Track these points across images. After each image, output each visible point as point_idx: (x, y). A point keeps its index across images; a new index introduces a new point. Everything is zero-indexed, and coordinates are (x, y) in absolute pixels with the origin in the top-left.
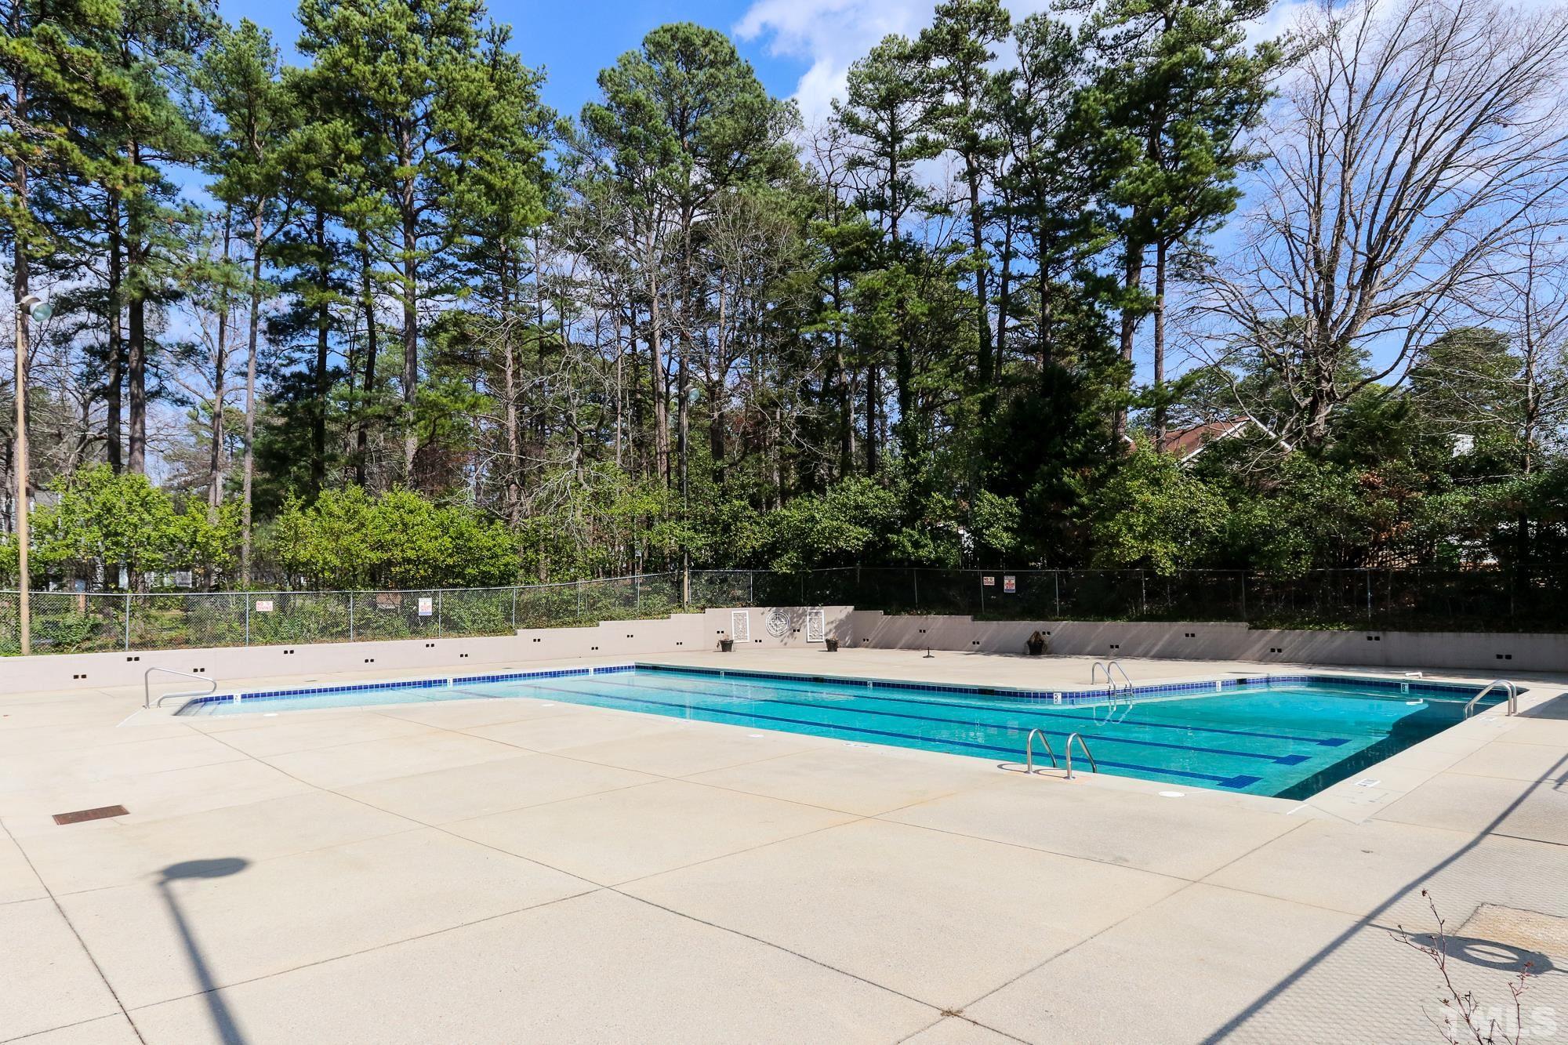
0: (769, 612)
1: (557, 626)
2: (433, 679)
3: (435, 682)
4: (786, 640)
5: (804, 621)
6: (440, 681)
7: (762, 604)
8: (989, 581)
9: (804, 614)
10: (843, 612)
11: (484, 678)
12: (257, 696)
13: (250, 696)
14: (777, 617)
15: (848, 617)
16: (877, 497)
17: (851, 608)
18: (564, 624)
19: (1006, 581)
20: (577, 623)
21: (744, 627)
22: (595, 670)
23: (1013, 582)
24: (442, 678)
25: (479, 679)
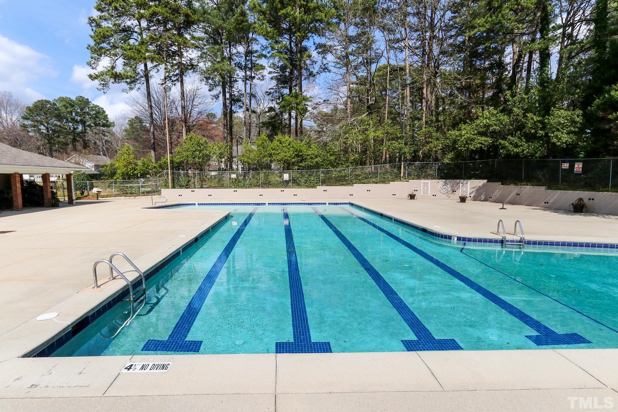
0: (442, 182)
1: (339, 185)
2: (260, 202)
3: (261, 204)
4: (449, 195)
5: (459, 187)
6: (263, 204)
7: (442, 178)
8: (566, 166)
9: (459, 183)
10: (480, 183)
11: (280, 204)
12: (202, 204)
13: (200, 204)
14: (446, 184)
15: (484, 185)
16: (498, 120)
17: (485, 181)
18: (342, 185)
19: (576, 166)
20: (347, 184)
21: (428, 189)
22: (329, 203)
23: (581, 166)
24: (264, 202)
25: (278, 204)
